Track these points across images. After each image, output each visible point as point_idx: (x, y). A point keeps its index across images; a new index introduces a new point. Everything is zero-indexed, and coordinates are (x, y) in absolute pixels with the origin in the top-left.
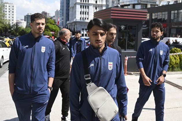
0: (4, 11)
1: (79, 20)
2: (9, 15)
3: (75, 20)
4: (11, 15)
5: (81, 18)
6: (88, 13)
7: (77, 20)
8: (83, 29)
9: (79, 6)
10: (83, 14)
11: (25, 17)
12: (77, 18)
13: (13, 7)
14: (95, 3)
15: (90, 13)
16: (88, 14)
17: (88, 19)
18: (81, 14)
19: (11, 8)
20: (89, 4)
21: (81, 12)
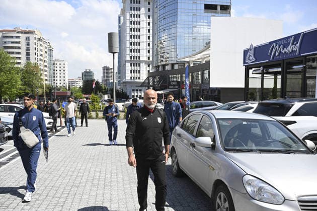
0: (54, 70)
1: (130, 80)
2: (60, 74)
3: (124, 80)
4: (62, 75)
5: (131, 78)
6: (139, 71)
7: (127, 80)
8: (133, 90)
9: (129, 64)
10: (134, 73)
11: (83, 74)
12: (127, 78)
13: (64, 64)
14: (147, 60)
15: (141, 72)
16: (139, 73)
17: (139, 78)
18: (131, 72)
19: (62, 66)
20: (140, 61)
21: (131, 71)
